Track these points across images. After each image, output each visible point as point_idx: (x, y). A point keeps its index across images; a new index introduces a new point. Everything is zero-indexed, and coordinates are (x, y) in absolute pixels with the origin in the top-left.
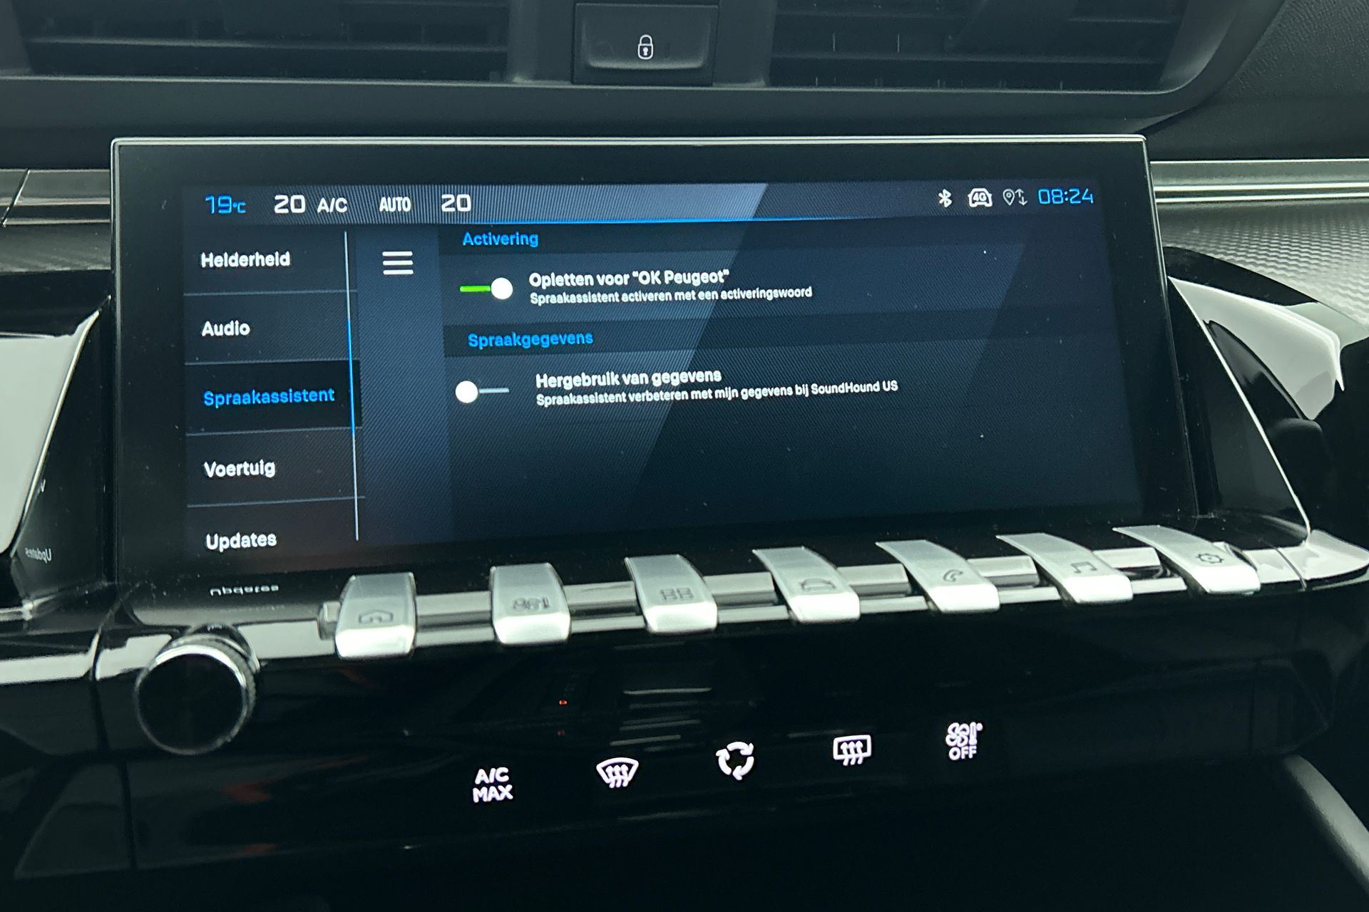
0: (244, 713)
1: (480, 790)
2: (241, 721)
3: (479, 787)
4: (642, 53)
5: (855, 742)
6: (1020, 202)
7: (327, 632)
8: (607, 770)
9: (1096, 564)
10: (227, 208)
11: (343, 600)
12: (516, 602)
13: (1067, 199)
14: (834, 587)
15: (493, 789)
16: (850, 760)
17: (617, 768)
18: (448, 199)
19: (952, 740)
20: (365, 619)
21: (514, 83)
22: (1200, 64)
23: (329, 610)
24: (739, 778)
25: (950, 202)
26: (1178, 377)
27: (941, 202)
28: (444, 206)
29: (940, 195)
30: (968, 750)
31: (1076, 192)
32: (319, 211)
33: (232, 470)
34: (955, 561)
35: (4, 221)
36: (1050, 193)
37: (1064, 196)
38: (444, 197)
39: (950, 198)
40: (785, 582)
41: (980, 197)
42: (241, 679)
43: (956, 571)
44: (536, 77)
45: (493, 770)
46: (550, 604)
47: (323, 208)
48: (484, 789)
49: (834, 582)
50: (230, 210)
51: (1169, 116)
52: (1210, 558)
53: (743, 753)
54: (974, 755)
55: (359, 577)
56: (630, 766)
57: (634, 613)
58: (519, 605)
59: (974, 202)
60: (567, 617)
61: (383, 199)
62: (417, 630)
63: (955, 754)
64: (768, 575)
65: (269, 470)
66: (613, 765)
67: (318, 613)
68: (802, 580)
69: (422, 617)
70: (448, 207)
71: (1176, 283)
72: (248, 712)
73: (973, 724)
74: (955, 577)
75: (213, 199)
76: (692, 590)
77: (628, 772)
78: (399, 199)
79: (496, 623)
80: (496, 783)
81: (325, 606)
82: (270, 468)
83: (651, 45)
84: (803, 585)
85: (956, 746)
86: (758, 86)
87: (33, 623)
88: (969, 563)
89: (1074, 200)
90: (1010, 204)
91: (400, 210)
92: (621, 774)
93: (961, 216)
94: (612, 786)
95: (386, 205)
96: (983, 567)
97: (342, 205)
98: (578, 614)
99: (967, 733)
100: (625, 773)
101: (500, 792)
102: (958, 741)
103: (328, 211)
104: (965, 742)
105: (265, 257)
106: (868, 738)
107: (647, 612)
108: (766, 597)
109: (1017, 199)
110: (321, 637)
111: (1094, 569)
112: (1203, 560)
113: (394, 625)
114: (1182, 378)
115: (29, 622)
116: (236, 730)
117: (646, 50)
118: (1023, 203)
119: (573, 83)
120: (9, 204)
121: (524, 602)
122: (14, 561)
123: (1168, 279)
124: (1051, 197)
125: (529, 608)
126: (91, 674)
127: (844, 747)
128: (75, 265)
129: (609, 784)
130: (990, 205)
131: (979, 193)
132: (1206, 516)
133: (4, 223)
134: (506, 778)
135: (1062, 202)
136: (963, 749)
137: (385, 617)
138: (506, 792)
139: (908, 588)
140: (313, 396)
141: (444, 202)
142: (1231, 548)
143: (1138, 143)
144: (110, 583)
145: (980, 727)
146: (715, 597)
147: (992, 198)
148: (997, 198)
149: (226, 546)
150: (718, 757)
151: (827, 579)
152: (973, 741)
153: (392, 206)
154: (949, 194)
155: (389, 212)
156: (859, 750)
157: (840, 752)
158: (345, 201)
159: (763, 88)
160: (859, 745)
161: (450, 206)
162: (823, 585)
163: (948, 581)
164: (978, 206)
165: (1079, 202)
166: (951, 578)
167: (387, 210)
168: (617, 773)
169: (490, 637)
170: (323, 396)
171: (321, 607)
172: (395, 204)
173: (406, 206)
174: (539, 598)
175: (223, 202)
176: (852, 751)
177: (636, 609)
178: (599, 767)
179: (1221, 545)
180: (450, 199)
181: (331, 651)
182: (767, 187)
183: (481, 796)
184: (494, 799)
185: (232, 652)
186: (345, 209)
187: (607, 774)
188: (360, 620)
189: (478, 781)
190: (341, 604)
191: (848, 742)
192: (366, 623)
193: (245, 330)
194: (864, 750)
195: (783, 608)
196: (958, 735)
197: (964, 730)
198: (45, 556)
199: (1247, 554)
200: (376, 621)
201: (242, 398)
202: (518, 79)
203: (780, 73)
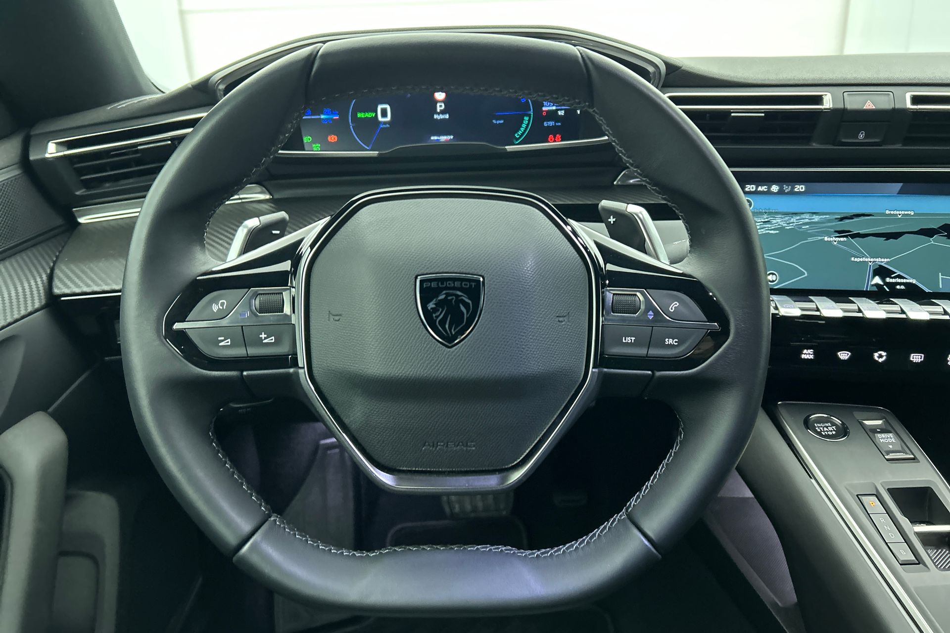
3: (805, 354)
5: (918, 356)
11: (773, 301)
12: (823, 306)
16: (916, 361)
18: (797, 187)
21: (812, 146)
24: (880, 362)
40: (904, 308)
44: (821, 144)
45: (809, 350)
46: (834, 308)
49: (920, 309)
53: (883, 355)
56: (848, 354)
57: (861, 313)
60: (841, 311)
62: (801, 311)
64: (898, 305)
66: (843, 353)
68: (910, 308)
69: (800, 307)
76: (876, 307)
79: (821, 311)
80: (809, 354)
83: (864, 134)
86: (898, 146)
94: (842, 359)
98: (844, 311)
100: (846, 356)
103: (761, 190)
106: (923, 355)
108: (898, 311)
117: (861, 136)
119: (832, 145)
125: (829, 308)
127: (915, 357)
137: (792, 307)
138: (812, 357)
139: (943, 313)
146: (883, 310)
150: (875, 355)
156: (919, 359)
157: (913, 358)
158: (766, 187)
159: (901, 147)
160: (920, 357)
162: (917, 310)
168: (844, 356)
176: (917, 358)
178: (839, 354)
182: (903, 185)
183: (804, 357)
184: (808, 358)
187: (841, 355)
188: (783, 307)
189: (804, 353)
194: (921, 358)
195: (904, 315)
200: (787, 307)
202: (814, 144)
203: (907, 141)
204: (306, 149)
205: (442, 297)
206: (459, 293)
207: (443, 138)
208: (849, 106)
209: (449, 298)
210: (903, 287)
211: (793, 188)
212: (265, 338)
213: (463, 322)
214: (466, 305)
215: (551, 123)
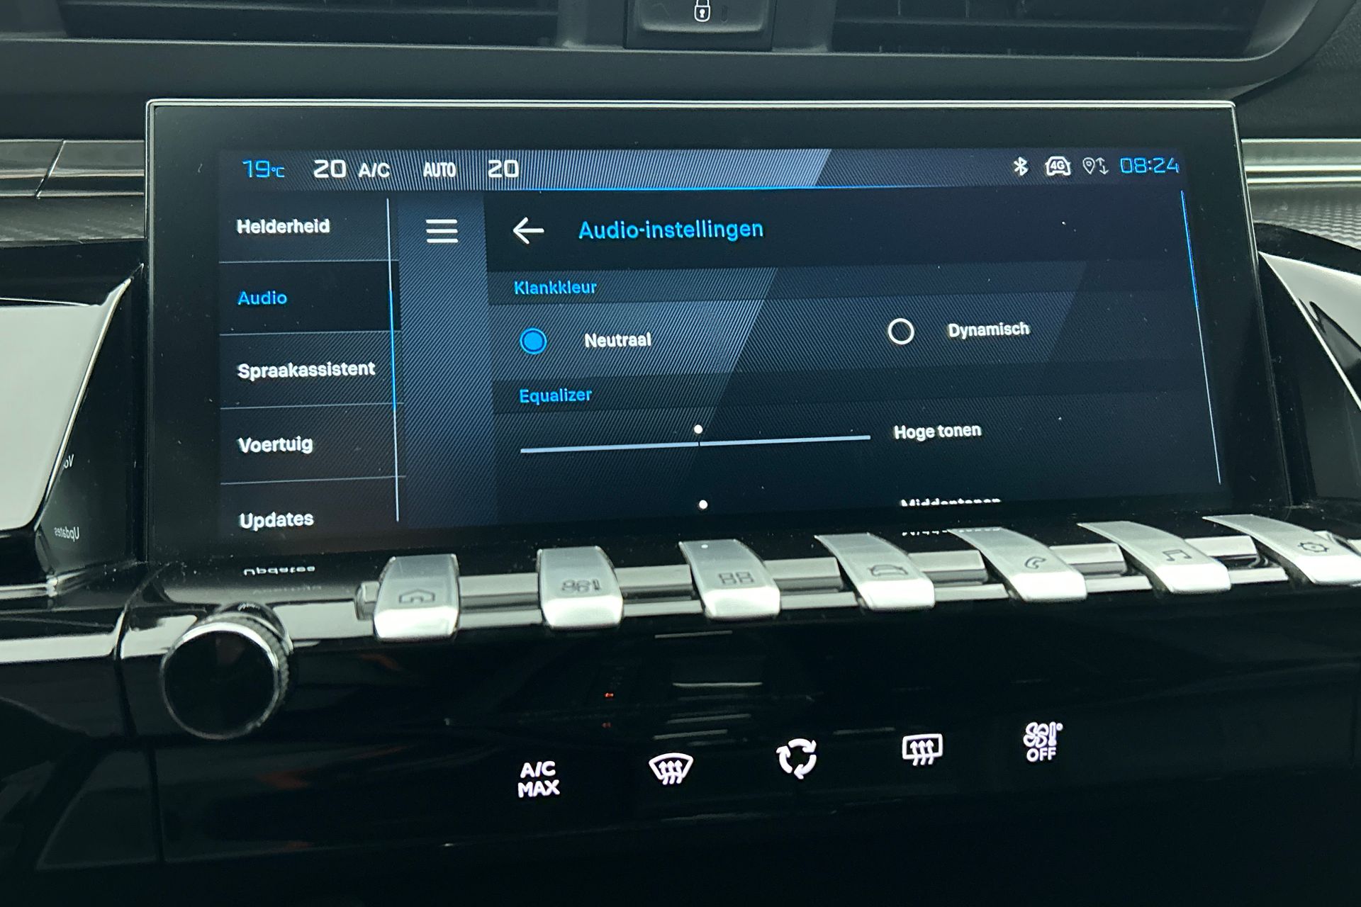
0: (276, 696)
1: (525, 784)
2: (273, 705)
3: (525, 781)
4: (699, 17)
5: (926, 740)
6: (1101, 171)
7: (365, 612)
8: (660, 766)
9: (1190, 552)
10: (265, 173)
11: (382, 580)
12: (565, 584)
13: (1150, 168)
14: (906, 573)
15: (539, 783)
16: (920, 760)
17: (671, 764)
18: (495, 165)
19: (1030, 741)
20: (405, 599)
21: (564, 47)
22: (1288, 31)
23: (367, 590)
24: (801, 777)
25: (1026, 170)
26: (1270, 360)
27: (1016, 170)
28: (490, 171)
29: (1016, 163)
30: (1047, 752)
31: (1161, 161)
32: (360, 175)
33: (267, 446)
34: (1035, 548)
35: (37, 193)
36: (1133, 163)
37: (1148, 166)
38: (491, 162)
39: (1025, 166)
40: (852, 568)
41: (1057, 166)
42: (273, 660)
43: (1040, 558)
44: (588, 42)
45: (539, 764)
46: (601, 586)
47: (365, 173)
48: (530, 784)
49: (906, 569)
50: (268, 175)
51: (1258, 85)
52: (1314, 547)
53: (805, 750)
54: (1053, 757)
55: (399, 558)
56: (684, 762)
57: (689, 598)
58: (568, 587)
59: (1051, 170)
60: (620, 600)
61: (427, 164)
62: (460, 613)
63: (1033, 755)
64: (834, 559)
65: (306, 446)
66: (666, 761)
67: (356, 593)
68: (871, 566)
69: (465, 597)
70: (494, 173)
71: (1268, 258)
72: (279, 695)
73: (1053, 724)
74: (1037, 564)
75: (250, 162)
76: (751, 573)
77: (682, 769)
78: (444, 164)
79: (545, 605)
80: (543, 778)
81: (364, 585)
82: (307, 445)
83: (708, 6)
84: (872, 570)
85: (1034, 747)
86: (819, 51)
87: (58, 600)
88: (1051, 550)
89: (1157, 169)
90: (1090, 173)
91: (444, 175)
92: (675, 770)
93: (1038, 186)
94: (665, 783)
95: (430, 170)
96: (1066, 553)
97: (384, 171)
98: (631, 597)
99: (1046, 734)
100: (679, 769)
101: (546, 787)
102: (1036, 741)
103: (369, 176)
104: (1044, 743)
105: (303, 224)
106: (939, 737)
107: (706, 596)
108: (832, 583)
109: (1098, 167)
110: (358, 617)
111: (1189, 557)
112: (1306, 549)
113: (434, 606)
114: (1275, 360)
115: (53, 598)
116: (266, 715)
117: (702, 12)
118: (1105, 173)
119: (626, 48)
120: (43, 175)
121: (574, 584)
122: (38, 535)
123: (1259, 255)
124: (1134, 165)
125: (579, 590)
126: (115, 653)
127: (914, 745)
128: (108, 235)
129: (662, 780)
130: (1069, 173)
131: (1057, 161)
132: (1301, 507)
133: (38, 196)
134: (553, 773)
135: (1145, 171)
136: (1041, 750)
138: (553, 787)
139: (985, 575)
140: (353, 370)
141: (491, 167)
142: (1335, 538)
143: (1225, 109)
144: (140, 563)
145: (1060, 727)
146: (776, 581)
147: (1071, 166)
148: (1076, 166)
149: (261, 525)
150: (779, 754)
151: (899, 565)
152: (1053, 742)
153: (436, 172)
154: (1025, 162)
155: (433, 177)
156: (930, 750)
157: (909, 751)
158: (388, 166)
159: (827, 52)
160: (930, 744)
161: (497, 172)
162: (895, 571)
163: (1029, 567)
164: (1056, 175)
165: (1164, 172)
166: (1033, 564)
167: (431, 176)
168: (671, 770)
169: (538, 620)
170: (363, 369)
171: (359, 587)
172: (439, 170)
173: (451, 172)
174: (590, 580)
175: (261, 166)
176: (922, 751)
177: (694, 594)
178: (652, 763)
179: (1323, 534)
180: (497, 164)
181: (370, 632)
182: (831, 153)
183: (526, 791)
184: (540, 794)
185: (264, 630)
186: (387, 174)
187: (660, 770)
188: (400, 600)
189: (523, 775)
190: (380, 585)
191: (918, 741)
192: (405, 602)
193: (282, 299)
194: (935, 749)
195: (851, 595)
196: (1036, 735)
197: (1043, 730)
198: (73, 534)
199: (1352, 542)
200: (416, 601)
201: (279, 371)
202: (565, 41)
203: (845, 38)
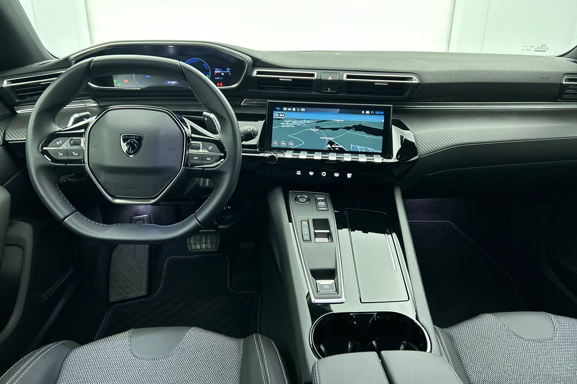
3: (298, 173)
7: (284, 155)
8: (310, 173)
9: (366, 158)
22: (407, 94)
24: (324, 176)
29: (362, 112)
34: (350, 156)
37: (379, 113)
39: (364, 112)
41: (367, 113)
44: (316, 92)
53: (325, 173)
55: (288, 151)
56: (313, 173)
57: (314, 157)
60: (307, 157)
62: (292, 156)
64: (329, 155)
72: (277, 162)
75: (277, 108)
83: (330, 89)
86: (344, 94)
87: (258, 151)
94: (311, 175)
102: (349, 176)
108: (327, 157)
109: (373, 113)
119: (320, 93)
125: (303, 155)
126: (264, 156)
128: (262, 113)
134: (300, 172)
138: (300, 174)
142: (383, 159)
143: (391, 106)
144: (264, 149)
146: (322, 156)
148: (370, 113)
150: (322, 173)
152: (351, 176)
157: (335, 175)
158: (291, 109)
160: (338, 174)
162: (334, 157)
163: (347, 158)
169: (299, 158)
182: (340, 110)
185: (276, 156)
190: (286, 153)
197: (349, 174)
198: (260, 145)
200: (289, 155)
202: (313, 92)
203: (348, 92)
204: (115, 86)
205: (129, 141)
206: (134, 140)
207: (173, 82)
208: (322, 78)
209: (131, 142)
210: (338, 149)
211: (301, 109)
212: (75, 154)
213: (135, 149)
214: (136, 144)
215: (218, 78)
